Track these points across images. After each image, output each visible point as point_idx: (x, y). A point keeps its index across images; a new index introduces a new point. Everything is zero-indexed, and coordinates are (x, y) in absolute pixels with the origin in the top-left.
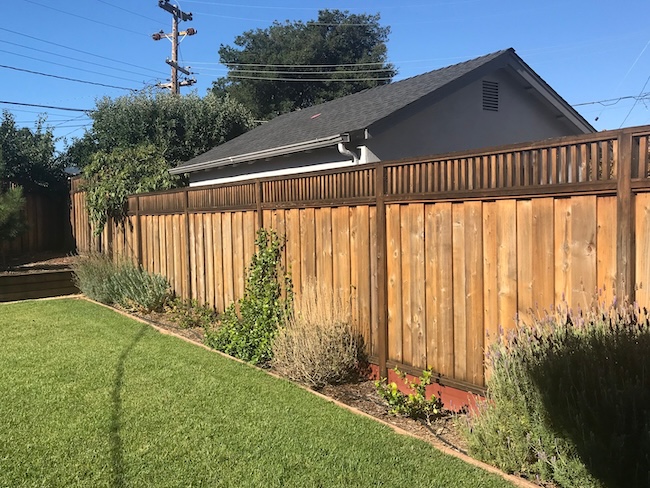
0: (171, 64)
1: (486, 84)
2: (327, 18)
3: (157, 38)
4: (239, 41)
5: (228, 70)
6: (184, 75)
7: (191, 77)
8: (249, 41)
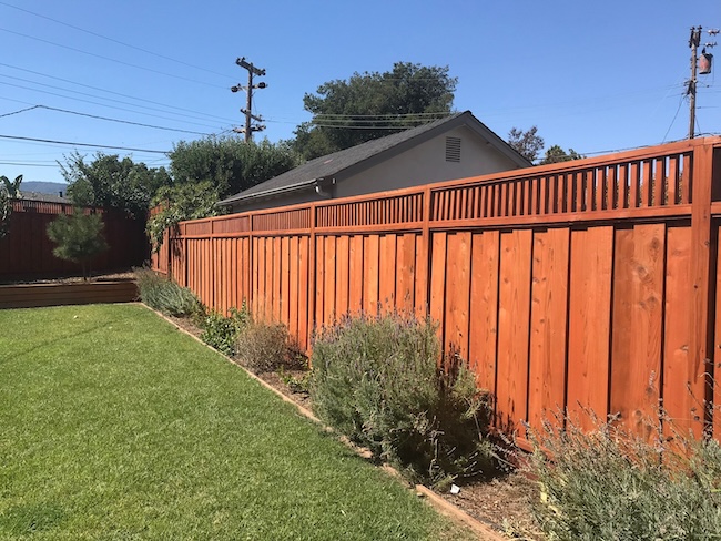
0: (245, 112)
1: (449, 140)
2: (401, 71)
3: (235, 90)
4: (321, 90)
5: (313, 115)
6: (257, 122)
7: (261, 124)
8: (329, 90)
